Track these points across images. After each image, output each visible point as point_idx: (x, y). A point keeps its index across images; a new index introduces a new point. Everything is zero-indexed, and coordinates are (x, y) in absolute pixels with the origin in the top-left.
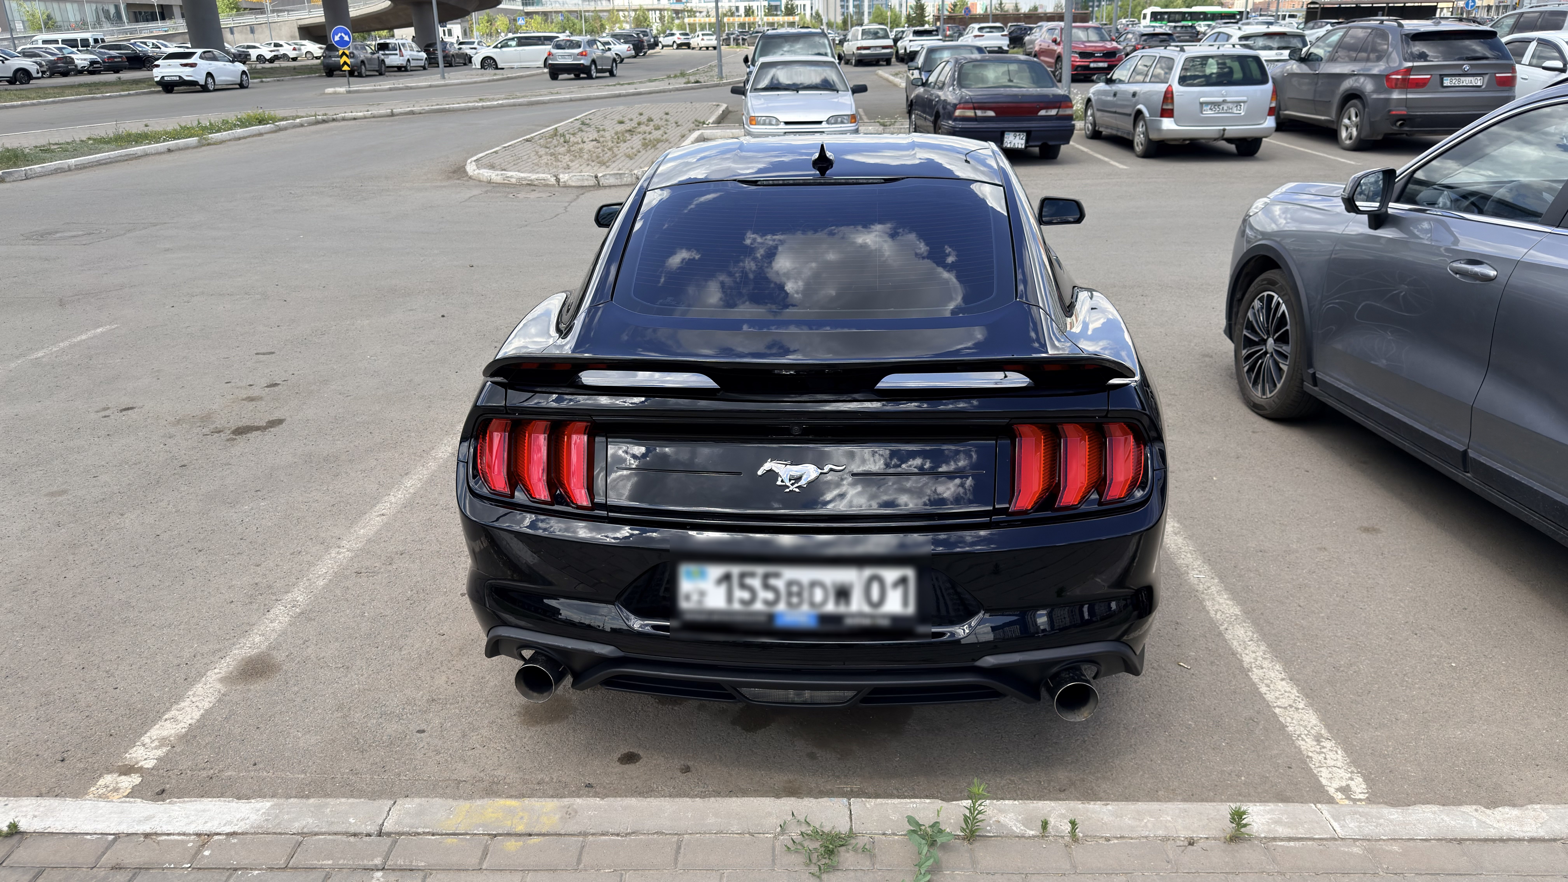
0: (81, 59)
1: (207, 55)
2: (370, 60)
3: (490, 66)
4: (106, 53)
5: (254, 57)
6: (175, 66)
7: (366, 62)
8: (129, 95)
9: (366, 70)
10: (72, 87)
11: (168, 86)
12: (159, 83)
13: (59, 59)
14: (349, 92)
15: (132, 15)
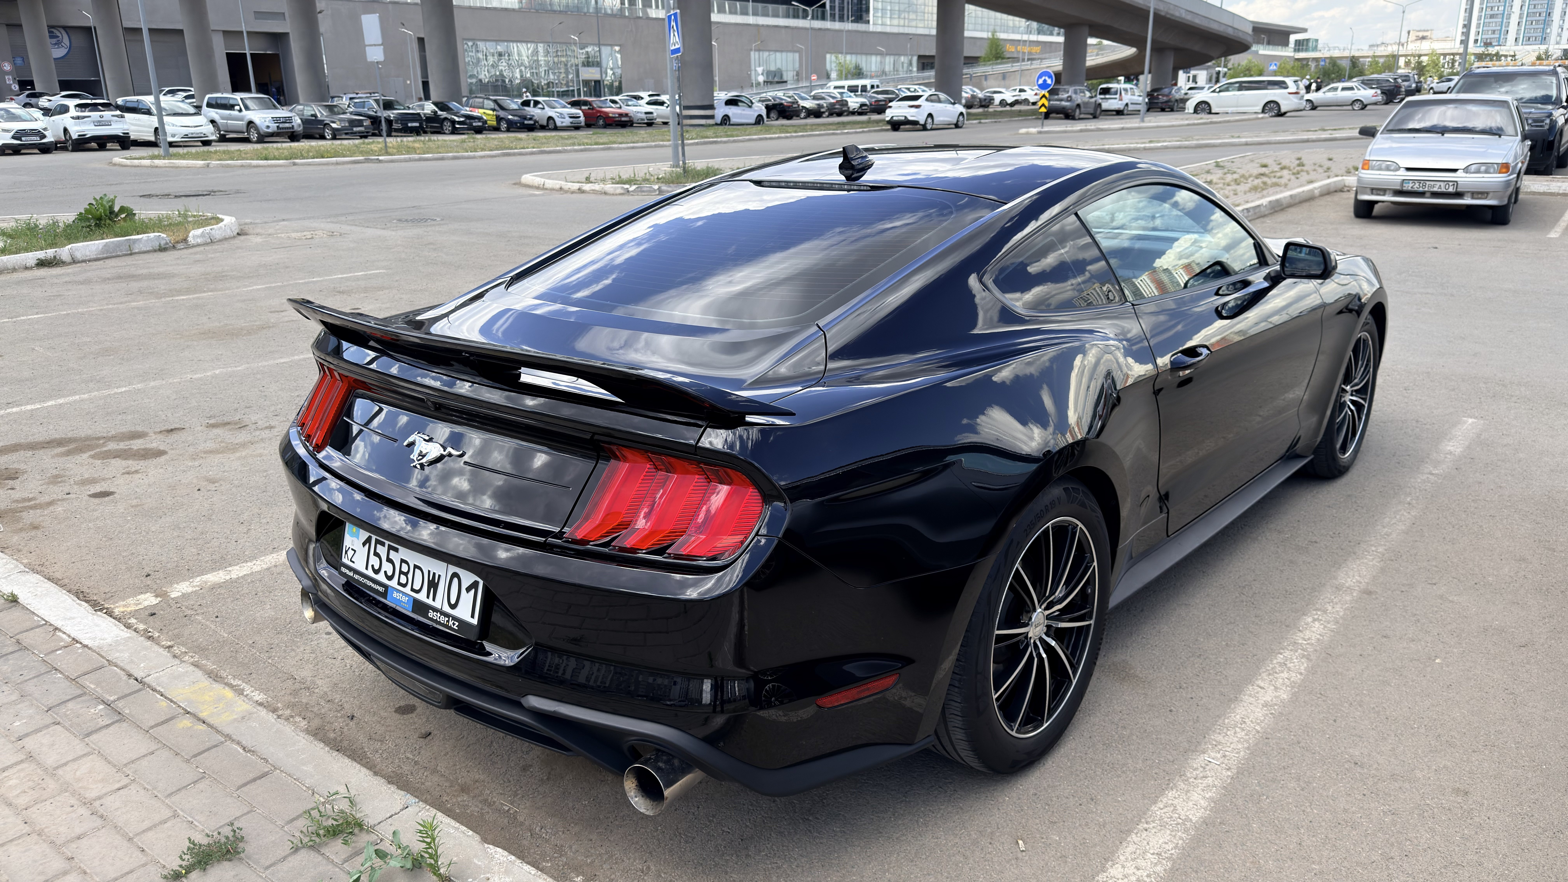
0: (854, 102)
1: (933, 97)
2: (1086, 104)
3: (1203, 110)
4: (874, 97)
5: (997, 101)
6: (904, 108)
7: (1082, 106)
8: (863, 132)
9: (1080, 114)
10: (824, 125)
11: (896, 125)
12: (889, 122)
13: (837, 101)
14: (1040, 133)
15: (921, 65)
